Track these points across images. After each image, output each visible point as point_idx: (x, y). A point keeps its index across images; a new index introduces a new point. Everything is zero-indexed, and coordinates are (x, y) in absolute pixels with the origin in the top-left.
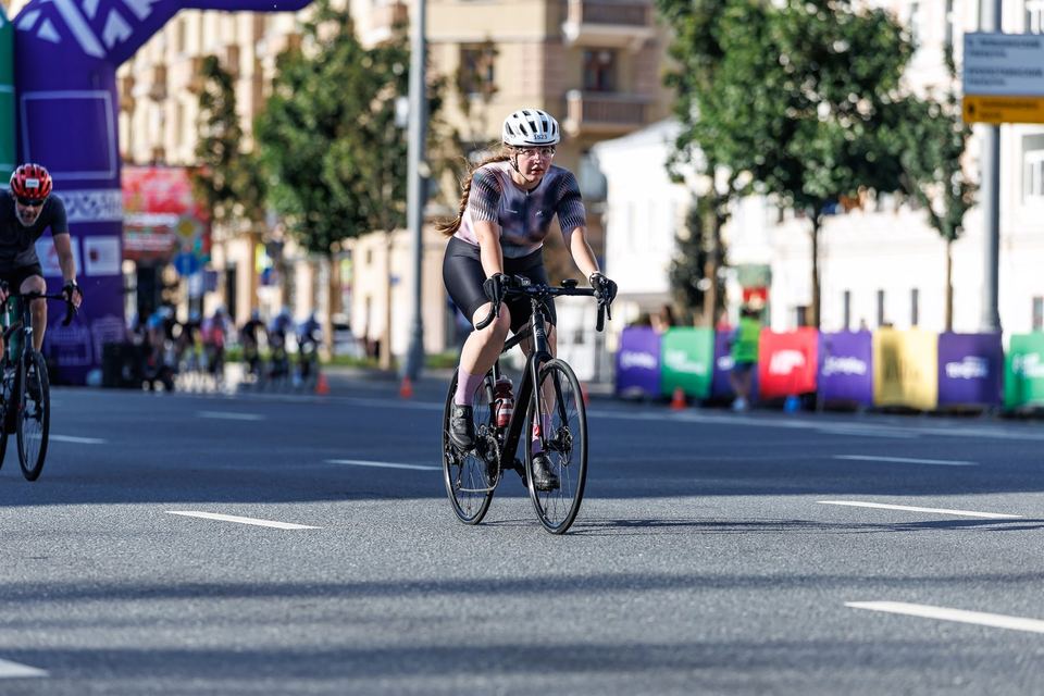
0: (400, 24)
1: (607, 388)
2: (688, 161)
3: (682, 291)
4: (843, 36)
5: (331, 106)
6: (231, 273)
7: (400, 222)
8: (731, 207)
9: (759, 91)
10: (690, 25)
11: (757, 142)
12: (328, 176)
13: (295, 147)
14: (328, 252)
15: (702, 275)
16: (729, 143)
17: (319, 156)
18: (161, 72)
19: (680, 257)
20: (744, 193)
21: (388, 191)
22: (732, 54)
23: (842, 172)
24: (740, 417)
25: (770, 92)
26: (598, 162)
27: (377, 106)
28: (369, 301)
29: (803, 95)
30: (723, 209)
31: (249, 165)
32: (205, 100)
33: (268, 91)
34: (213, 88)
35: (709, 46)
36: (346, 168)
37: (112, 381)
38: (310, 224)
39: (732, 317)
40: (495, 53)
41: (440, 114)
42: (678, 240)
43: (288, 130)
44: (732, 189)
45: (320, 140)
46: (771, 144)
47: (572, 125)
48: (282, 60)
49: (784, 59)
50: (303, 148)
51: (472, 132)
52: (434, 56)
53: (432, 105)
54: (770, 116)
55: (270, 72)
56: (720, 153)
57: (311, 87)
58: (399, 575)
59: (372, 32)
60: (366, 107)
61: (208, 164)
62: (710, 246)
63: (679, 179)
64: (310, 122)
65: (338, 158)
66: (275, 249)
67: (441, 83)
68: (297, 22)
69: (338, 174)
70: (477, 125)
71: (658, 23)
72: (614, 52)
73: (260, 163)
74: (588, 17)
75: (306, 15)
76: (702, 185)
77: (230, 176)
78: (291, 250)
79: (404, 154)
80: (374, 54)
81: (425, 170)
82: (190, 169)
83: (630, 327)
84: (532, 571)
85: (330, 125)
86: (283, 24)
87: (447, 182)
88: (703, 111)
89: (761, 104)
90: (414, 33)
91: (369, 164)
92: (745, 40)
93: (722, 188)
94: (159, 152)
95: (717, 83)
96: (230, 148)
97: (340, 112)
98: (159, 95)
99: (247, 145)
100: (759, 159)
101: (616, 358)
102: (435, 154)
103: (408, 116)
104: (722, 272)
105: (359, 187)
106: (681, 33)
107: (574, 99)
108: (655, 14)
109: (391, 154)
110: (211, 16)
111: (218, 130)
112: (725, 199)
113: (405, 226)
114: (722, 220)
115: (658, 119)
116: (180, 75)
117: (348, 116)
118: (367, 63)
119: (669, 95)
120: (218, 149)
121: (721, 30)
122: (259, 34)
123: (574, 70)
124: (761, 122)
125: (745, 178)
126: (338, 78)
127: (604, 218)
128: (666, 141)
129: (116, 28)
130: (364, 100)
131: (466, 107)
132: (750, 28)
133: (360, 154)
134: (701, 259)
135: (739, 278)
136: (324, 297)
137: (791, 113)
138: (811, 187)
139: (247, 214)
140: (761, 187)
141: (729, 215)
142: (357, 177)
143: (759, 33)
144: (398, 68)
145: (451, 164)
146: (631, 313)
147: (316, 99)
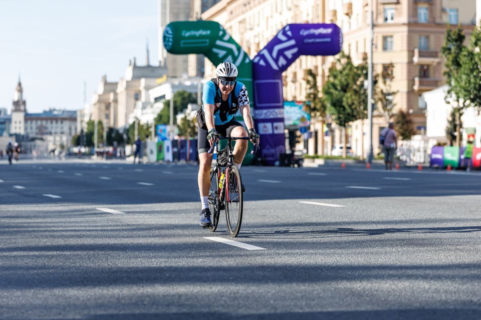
0: (365, 58)
1: (428, 165)
2: (451, 97)
3: (449, 136)
5: (345, 83)
6: (316, 133)
7: (365, 116)
8: (463, 111)
9: (472, 76)
10: (451, 57)
11: (471, 91)
12: (344, 104)
13: (334, 95)
14: (344, 126)
15: (455, 131)
16: (463, 91)
17: (341, 98)
18: (295, 74)
19: (449, 126)
20: (467, 107)
21: (362, 108)
22: (463, 66)
24: (468, 173)
25: (475, 77)
26: (424, 98)
27: (358, 83)
28: (357, 140)
30: (461, 111)
31: (321, 101)
32: (308, 82)
33: (326, 79)
34: (310, 78)
35: (457, 63)
36: (350, 101)
37: (282, 165)
38: (339, 118)
39: (465, 143)
40: (393, 67)
41: (376, 85)
42: (448, 120)
43: (333, 91)
44: (464, 105)
45: (342, 93)
46: (475, 92)
47: (416, 87)
48: (331, 70)
50: (337, 95)
51: (387, 90)
52: (375, 68)
53: (375, 82)
54: (475, 84)
55: (327, 73)
56: (460, 95)
57: (339, 77)
58: (368, 220)
59: (357, 61)
60: (355, 83)
61: (309, 101)
62: (457, 122)
63: (449, 103)
64: (339, 88)
65: (347, 98)
66: (329, 125)
67: (377, 76)
68: (335, 59)
69: (347, 103)
70: (388, 88)
71: (442, 57)
72: (428, 66)
73: (324, 100)
74: (421, 55)
75: (337, 56)
76: (455, 105)
77: (315, 104)
78: (334, 125)
79: (367, 97)
80: (357, 68)
81: (373, 101)
82: (304, 102)
83: (435, 146)
84: (408, 218)
85: (345, 89)
86: (330, 59)
87: (380, 105)
88: (455, 83)
89: (472, 80)
90: (369, 61)
91: (356, 100)
92: (467, 61)
93: (461, 105)
94: (295, 97)
95: (459, 74)
96: (315, 96)
97: (347, 85)
98: (294, 81)
99: (320, 95)
100: (472, 97)
101: (430, 156)
102: (376, 97)
103: (368, 86)
104: (461, 130)
105: (353, 107)
106: (448, 59)
107: (417, 80)
108: (440, 54)
109: (363, 97)
110: (309, 57)
111: (312, 91)
112: (462, 108)
113: (367, 118)
114: (461, 115)
115: (442, 85)
116: (301, 75)
117: (350, 86)
118: (355, 70)
119: (445, 78)
120: (312, 96)
121: (460, 59)
122: (323, 62)
123: (417, 71)
124: (472, 85)
125: (468, 102)
126: (347, 75)
127: (426, 115)
128: (444, 92)
129: (282, 61)
130: (355, 81)
131: (385, 83)
132: (469, 58)
133: (354, 97)
134: (455, 126)
135: (466, 132)
136: (344, 139)
139: (321, 115)
140: (473, 104)
141: (463, 113)
142: (353, 104)
143: (472, 59)
144: (364, 72)
145: (380, 100)
146: (435, 142)
147: (341, 81)
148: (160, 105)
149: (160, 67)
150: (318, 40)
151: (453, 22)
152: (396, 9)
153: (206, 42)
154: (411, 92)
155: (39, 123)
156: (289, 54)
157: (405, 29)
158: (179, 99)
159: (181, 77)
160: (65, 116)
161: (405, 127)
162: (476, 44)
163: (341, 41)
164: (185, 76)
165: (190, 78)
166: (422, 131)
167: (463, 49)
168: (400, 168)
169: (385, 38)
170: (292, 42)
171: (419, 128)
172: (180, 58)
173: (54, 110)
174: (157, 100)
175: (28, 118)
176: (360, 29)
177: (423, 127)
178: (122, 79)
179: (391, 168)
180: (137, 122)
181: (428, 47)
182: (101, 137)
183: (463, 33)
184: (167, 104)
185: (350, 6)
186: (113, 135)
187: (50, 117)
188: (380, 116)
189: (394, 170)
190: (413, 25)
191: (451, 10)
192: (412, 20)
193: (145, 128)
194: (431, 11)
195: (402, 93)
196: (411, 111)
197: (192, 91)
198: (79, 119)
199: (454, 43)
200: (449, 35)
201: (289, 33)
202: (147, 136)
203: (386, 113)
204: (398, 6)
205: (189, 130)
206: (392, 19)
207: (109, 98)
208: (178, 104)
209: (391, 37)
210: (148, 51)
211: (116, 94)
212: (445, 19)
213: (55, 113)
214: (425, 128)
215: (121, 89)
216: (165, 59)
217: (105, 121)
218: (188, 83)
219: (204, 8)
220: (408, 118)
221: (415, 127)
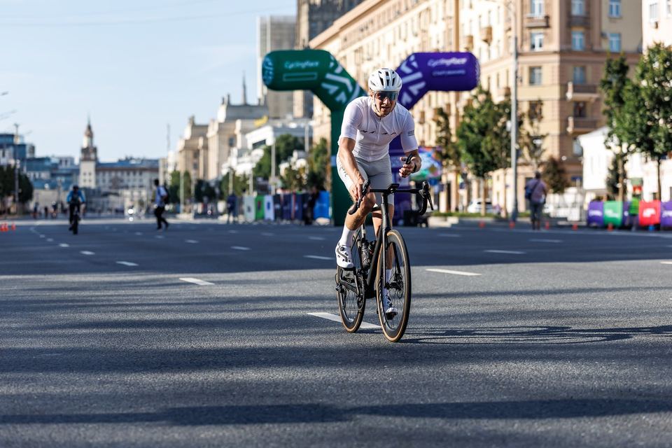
0: (508, 94)
1: (584, 223)
2: (612, 141)
3: (611, 188)
4: (667, 95)
5: (483, 124)
6: (449, 185)
7: (508, 165)
8: (628, 157)
9: (637, 116)
10: (612, 93)
11: (637, 134)
12: (483, 150)
13: (471, 140)
14: (483, 177)
15: (618, 182)
16: (627, 134)
17: (479, 143)
18: (423, 114)
19: (610, 176)
20: (633, 152)
21: (504, 154)
22: (627, 103)
23: (668, 144)
25: (641, 116)
26: (580, 142)
27: (500, 124)
28: (498, 194)
29: (654, 117)
30: (625, 158)
31: (455, 146)
32: (439, 123)
33: (461, 120)
34: (441, 119)
35: (619, 99)
36: (489, 146)
37: (407, 224)
38: (476, 167)
39: (629, 197)
40: (542, 104)
41: (522, 127)
42: (609, 169)
43: (468, 134)
44: (628, 151)
45: (480, 137)
46: (642, 134)
47: (570, 129)
48: (466, 108)
49: (647, 103)
50: (474, 139)
51: (534, 133)
52: (520, 106)
53: (520, 123)
54: (641, 125)
55: (462, 113)
56: (624, 138)
57: (476, 118)
59: (498, 98)
60: (496, 125)
61: (440, 146)
62: (620, 171)
63: (609, 148)
64: (476, 130)
65: (486, 143)
66: (464, 176)
67: (523, 115)
68: (470, 95)
69: (486, 148)
70: (536, 130)
71: (600, 92)
72: (585, 103)
73: (458, 145)
74: (576, 90)
75: (474, 92)
76: (617, 150)
77: (448, 150)
78: (470, 176)
79: (510, 141)
80: (498, 106)
81: (517, 147)
82: (434, 148)
83: (593, 201)
85: (483, 131)
86: (466, 95)
87: (525, 151)
88: (617, 123)
89: (638, 120)
90: (513, 98)
91: (497, 145)
92: (632, 97)
93: (625, 151)
94: (423, 141)
95: (622, 113)
96: (447, 140)
97: (486, 127)
98: (422, 122)
99: (454, 139)
100: (638, 140)
101: (587, 212)
102: (521, 141)
103: (511, 127)
104: (625, 181)
105: (494, 153)
106: (608, 95)
107: (571, 120)
108: (599, 89)
109: (505, 141)
110: (440, 94)
111: (443, 134)
112: (626, 155)
113: (510, 167)
114: (624, 162)
115: (601, 126)
116: (429, 115)
117: (489, 128)
118: (496, 109)
119: (605, 118)
120: (443, 141)
121: (623, 94)
122: (457, 99)
123: (571, 110)
124: (638, 126)
125: (633, 147)
126: (486, 115)
127: (582, 162)
128: (604, 134)
129: (406, 98)
130: (495, 121)
131: (532, 124)
132: (634, 93)
133: (494, 141)
134: (617, 176)
135: (632, 183)
136: (482, 193)
137: (649, 123)
138: (657, 150)
139: (454, 164)
140: (638, 150)
141: (627, 160)
142: (493, 150)
143: (637, 95)
144: (507, 111)
145: (527, 144)
146: (593, 196)
147: (478, 122)
148: (259, 153)
149: (259, 106)
150: (450, 73)
151: (615, 48)
152: (545, 34)
153: (313, 76)
154: (563, 135)
155: (113, 174)
156: (414, 89)
157: (556, 58)
158: (282, 145)
159: (284, 118)
160: (145, 165)
161: (557, 177)
162: (642, 77)
163: (477, 73)
164: (289, 117)
165: (295, 119)
166: (578, 182)
167: (627, 83)
168: (551, 227)
169: (532, 70)
170: (419, 75)
171: (574, 179)
172: (283, 95)
173: (131, 159)
174: (255, 146)
175: (101, 168)
176: (501, 59)
177: (578, 177)
178: (213, 121)
179: (538, 228)
180: (232, 173)
181: (584, 80)
182: (188, 191)
183: (626, 63)
184: (268, 151)
185: (489, 30)
186: (203, 189)
187: (126, 166)
188: (526, 164)
189: (543, 231)
190: (565, 53)
191: (613, 35)
192: (565, 47)
193: (241, 180)
194: (588, 36)
195: (553, 136)
196: (564, 158)
197: (298, 135)
198: (161, 170)
199: (616, 75)
200: (609, 66)
201: (415, 64)
202: (244, 190)
203: (534, 161)
204: (548, 31)
205: (295, 182)
206: (541, 46)
207: (198, 144)
208: (282, 151)
209: (540, 68)
210: (245, 87)
211: (206, 139)
212: (605, 46)
213: (133, 162)
214: (581, 179)
215: (212, 132)
216: (266, 97)
217: (192, 172)
218: (293, 125)
219: (313, 34)
220: (560, 167)
221: (569, 177)
